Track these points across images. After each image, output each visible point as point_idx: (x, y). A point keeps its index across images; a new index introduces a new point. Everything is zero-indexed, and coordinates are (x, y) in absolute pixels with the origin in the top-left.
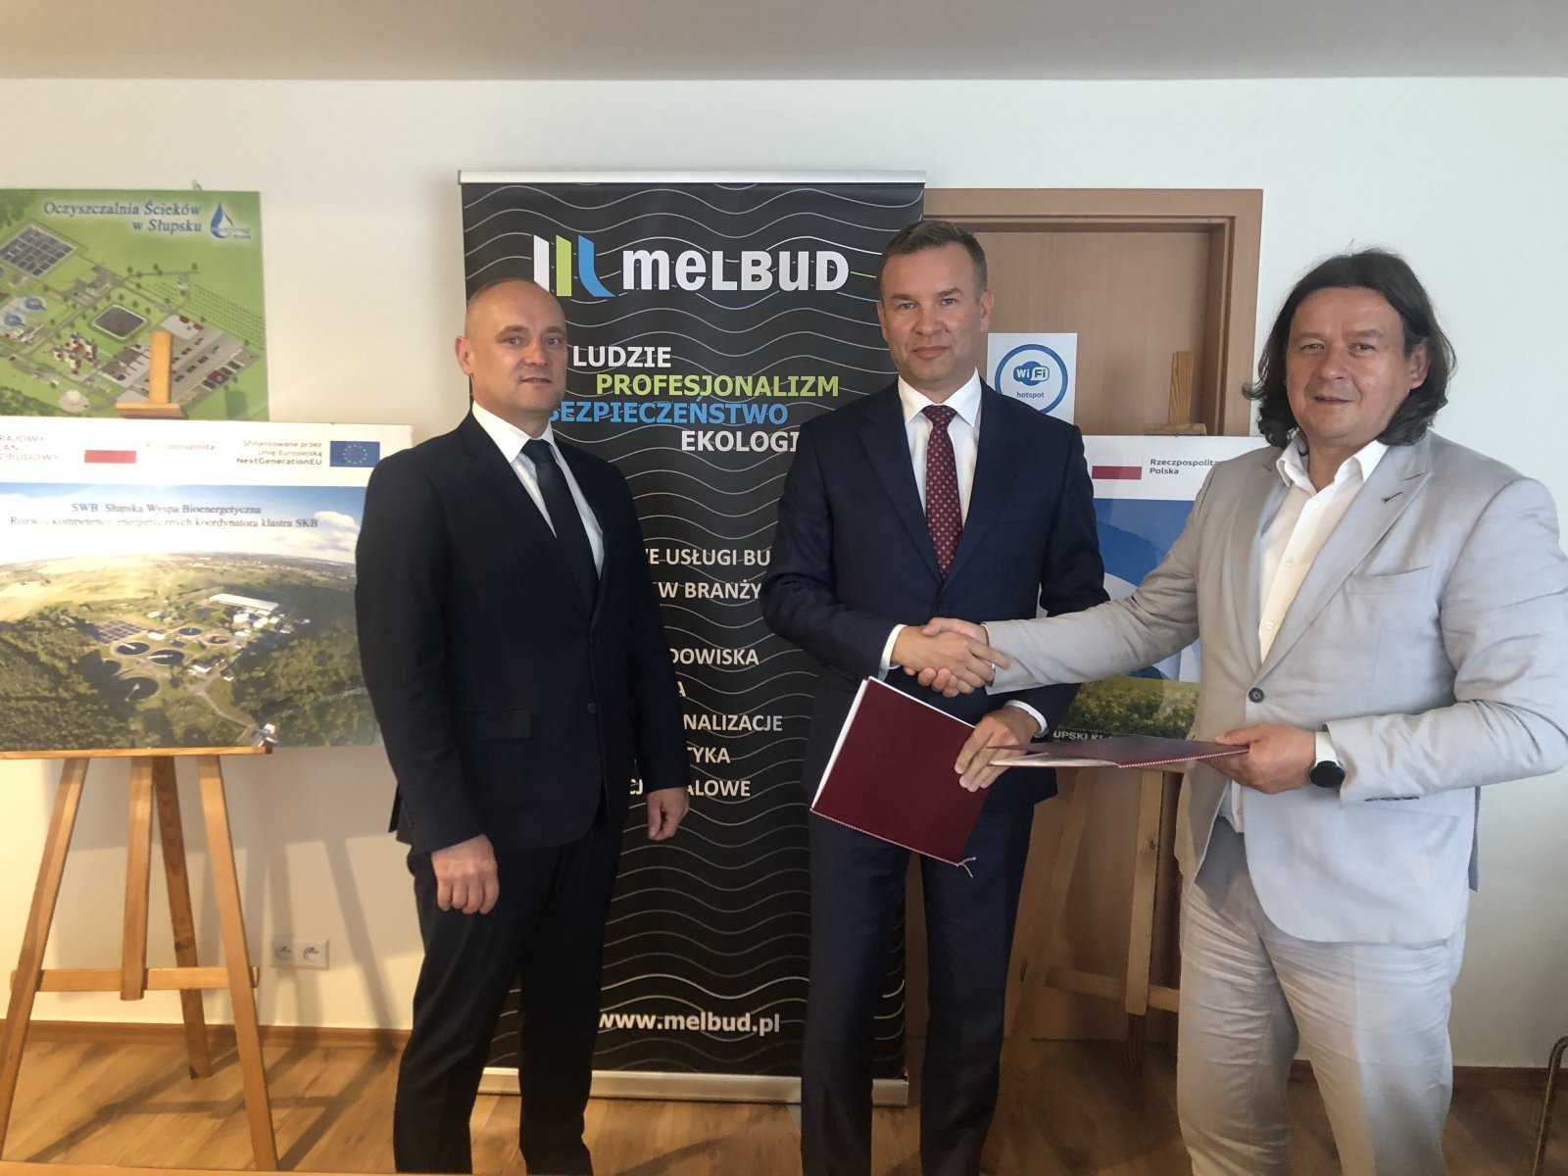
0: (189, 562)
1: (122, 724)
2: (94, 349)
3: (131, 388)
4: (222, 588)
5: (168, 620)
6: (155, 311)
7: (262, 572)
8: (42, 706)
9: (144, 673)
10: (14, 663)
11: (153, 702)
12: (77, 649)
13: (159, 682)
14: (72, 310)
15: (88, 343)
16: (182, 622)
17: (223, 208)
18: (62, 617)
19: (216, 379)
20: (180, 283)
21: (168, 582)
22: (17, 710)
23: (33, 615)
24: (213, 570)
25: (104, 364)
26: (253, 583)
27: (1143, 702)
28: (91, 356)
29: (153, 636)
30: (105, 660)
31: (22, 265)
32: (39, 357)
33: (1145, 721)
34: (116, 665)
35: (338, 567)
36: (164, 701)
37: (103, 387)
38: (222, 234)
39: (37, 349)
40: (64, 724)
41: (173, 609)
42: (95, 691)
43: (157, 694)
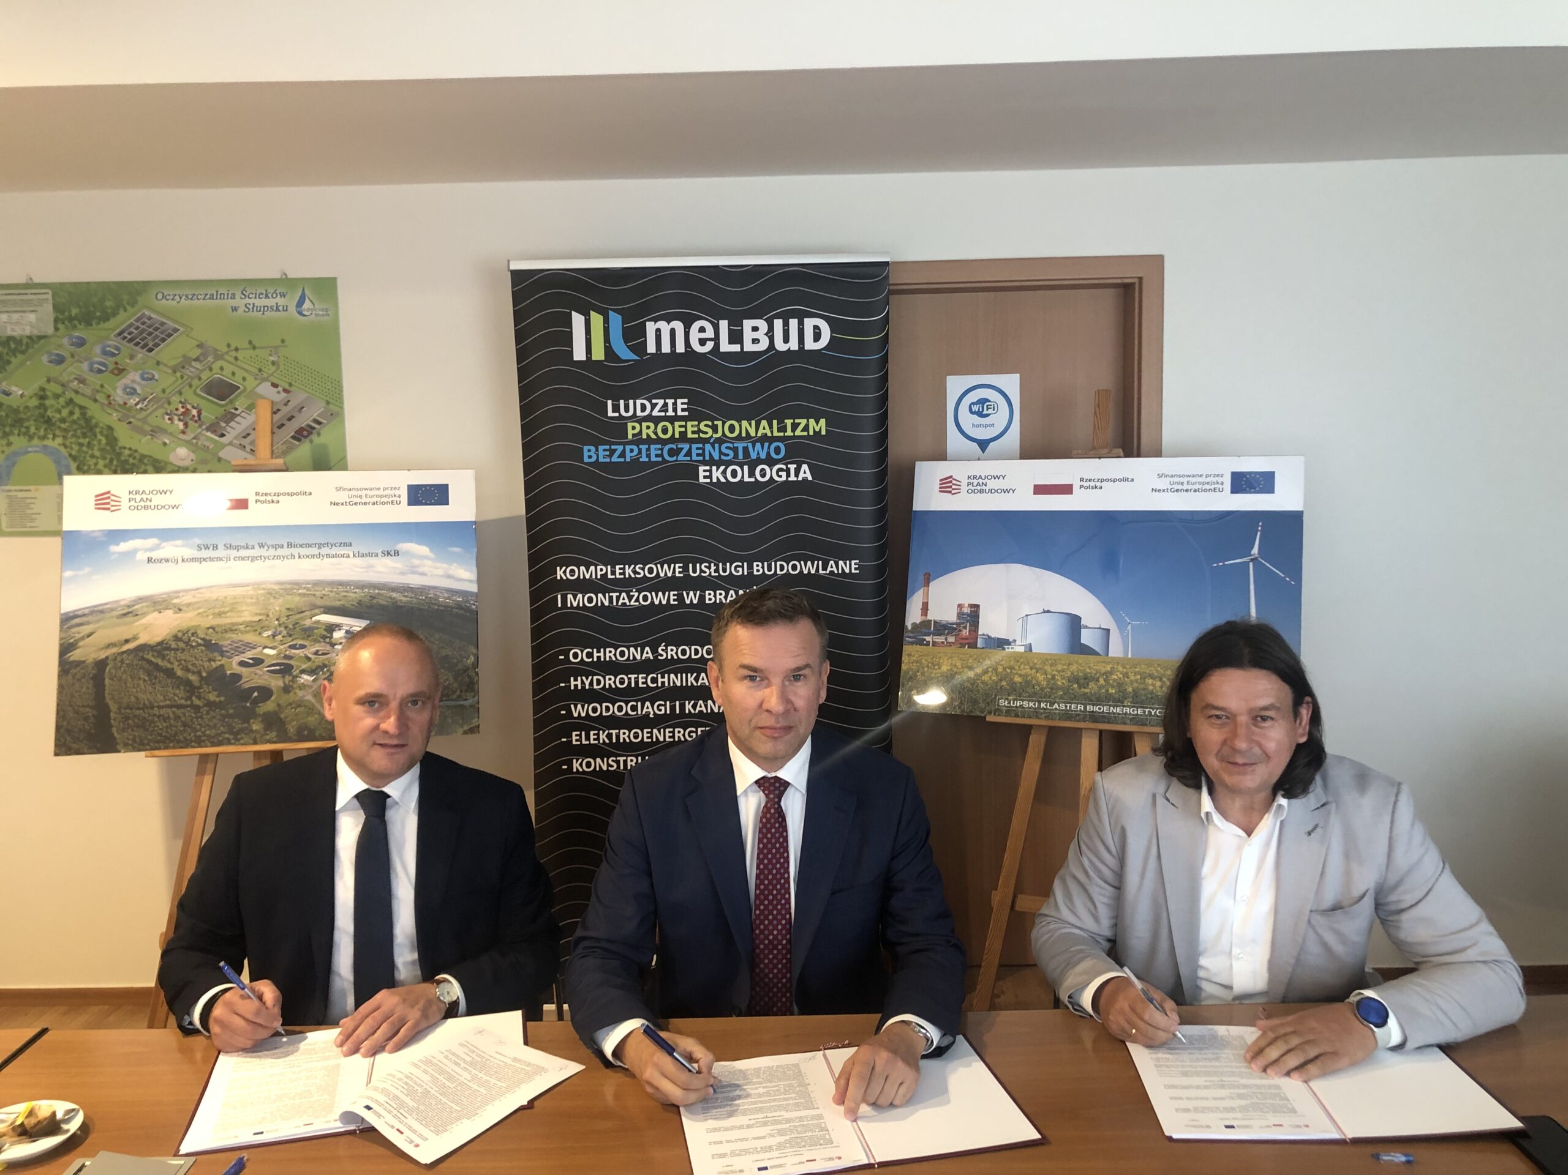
0: (293, 589)
1: (246, 725)
2: (199, 413)
3: (231, 444)
4: (322, 610)
5: (279, 638)
6: (250, 378)
7: (355, 595)
8: (179, 712)
9: (261, 682)
10: (156, 678)
11: (269, 706)
12: (206, 664)
13: (274, 690)
14: (180, 381)
15: (193, 407)
16: (291, 639)
17: (307, 292)
18: (192, 638)
19: (302, 434)
20: (270, 355)
21: (277, 606)
22: (159, 717)
23: (168, 638)
24: (314, 595)
25: (208, 425)
26: (347, 605)
27: (1081, 674)
28: (196, 418)
29: (267, 651)
30: (228, 672)
31: (137, 344)
32: (154, 420)
33: (1083, 690)
34: (237, 677)
35: (418, 588)
36: (279, 705)
37: (207, 444)
38: (305, 313)
39: (151, 413)
40: (198, 727)
41: (282, 629)
42: (222, 699)
43: (273, 698)
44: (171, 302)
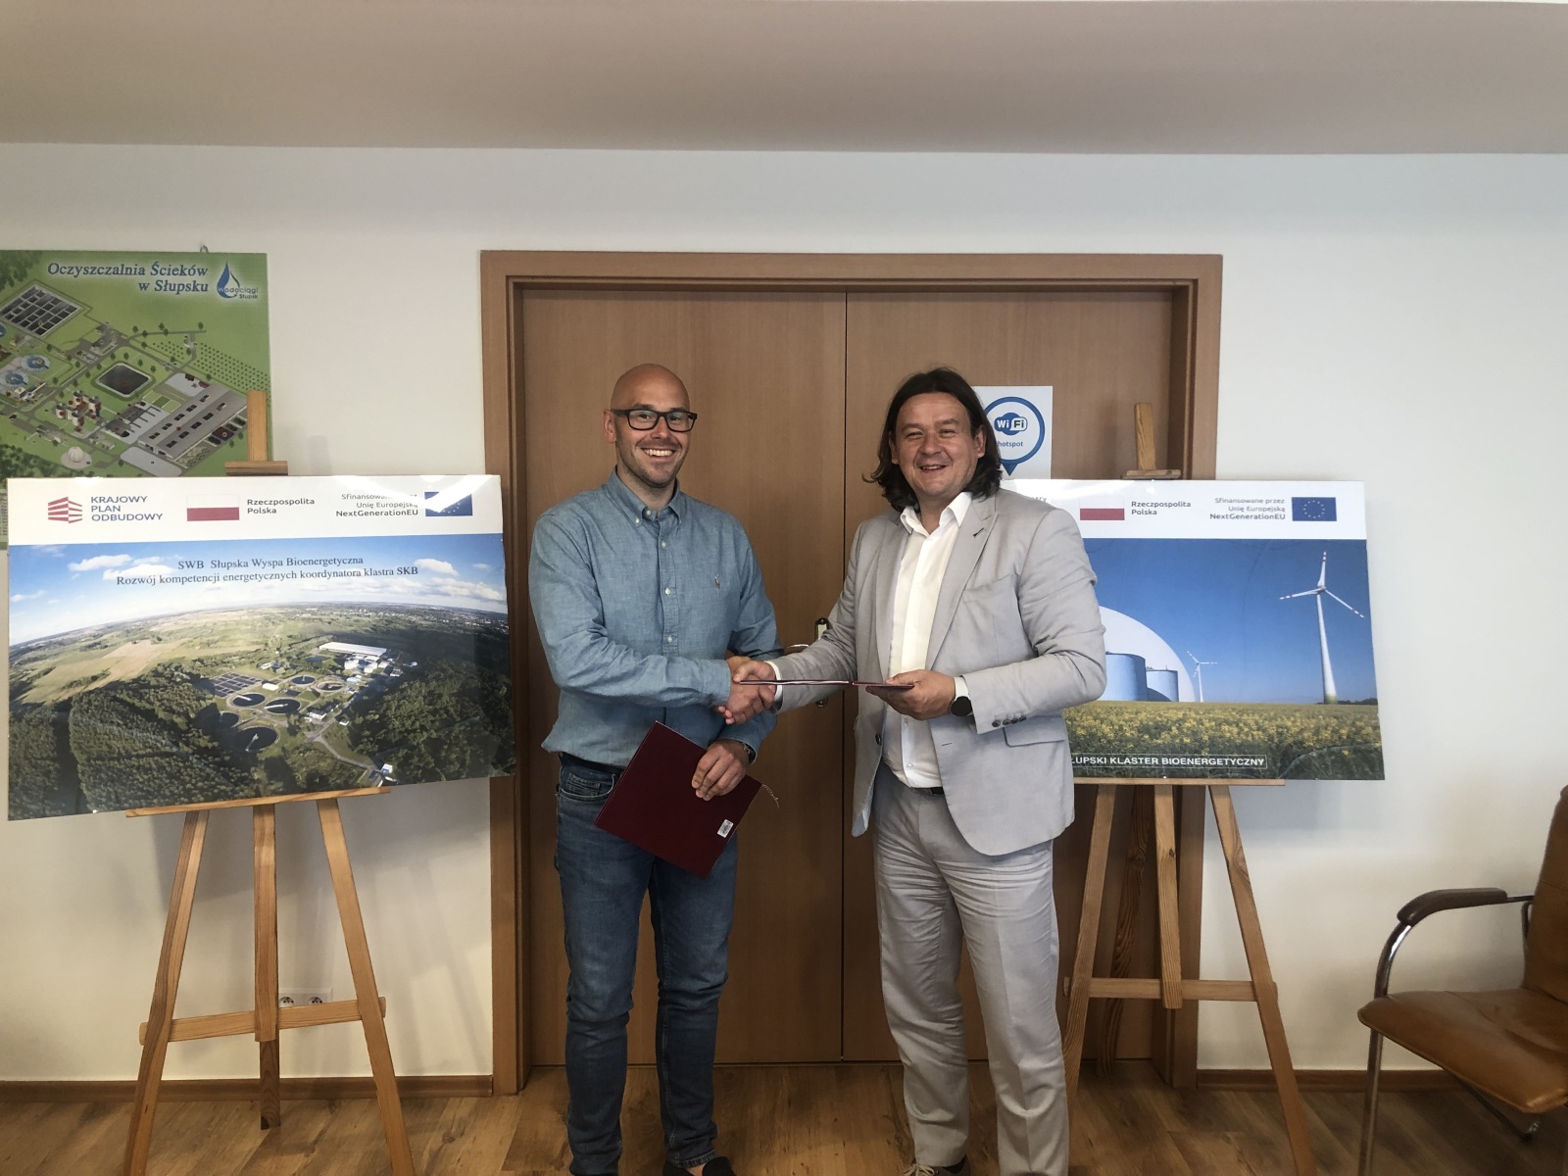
0: (296, 613)
1: (246, 774)
2: (98, 407)
3: (135, 444)
4: (331, 636)
5: (281, 670)
6: (160, 368)
7: (369, 620)
8: (163, 762)
9: (262, 723)
10: (133, 721)
11: (273, 751)
12: (194, 703)
13: (278, 731)
14: (76, 369)
15: (91, 401)
16: (295, 671)
17: (230, 269)
18: (176, 673)
19: (221, 436)
20: (185, 342)
21: (277, 634)
22: (138, 768)
23: (146, 673)
24: (320, 620)
25: (108, 422)
26: (359, 631)
28: (94, 414)
29: (267, 686)
30: (222, 712)
31: (25, 324)
32: (41, 415)
34: (235, 718)
35: (441, 611)
36: (283, 749)
37: (106, 443)
38: (229, 294)
39: (38, 407)
40: (188, 778)
41: (284, 660)
42: (216, 744)
43: (276, 742)
44: (66, 276)
